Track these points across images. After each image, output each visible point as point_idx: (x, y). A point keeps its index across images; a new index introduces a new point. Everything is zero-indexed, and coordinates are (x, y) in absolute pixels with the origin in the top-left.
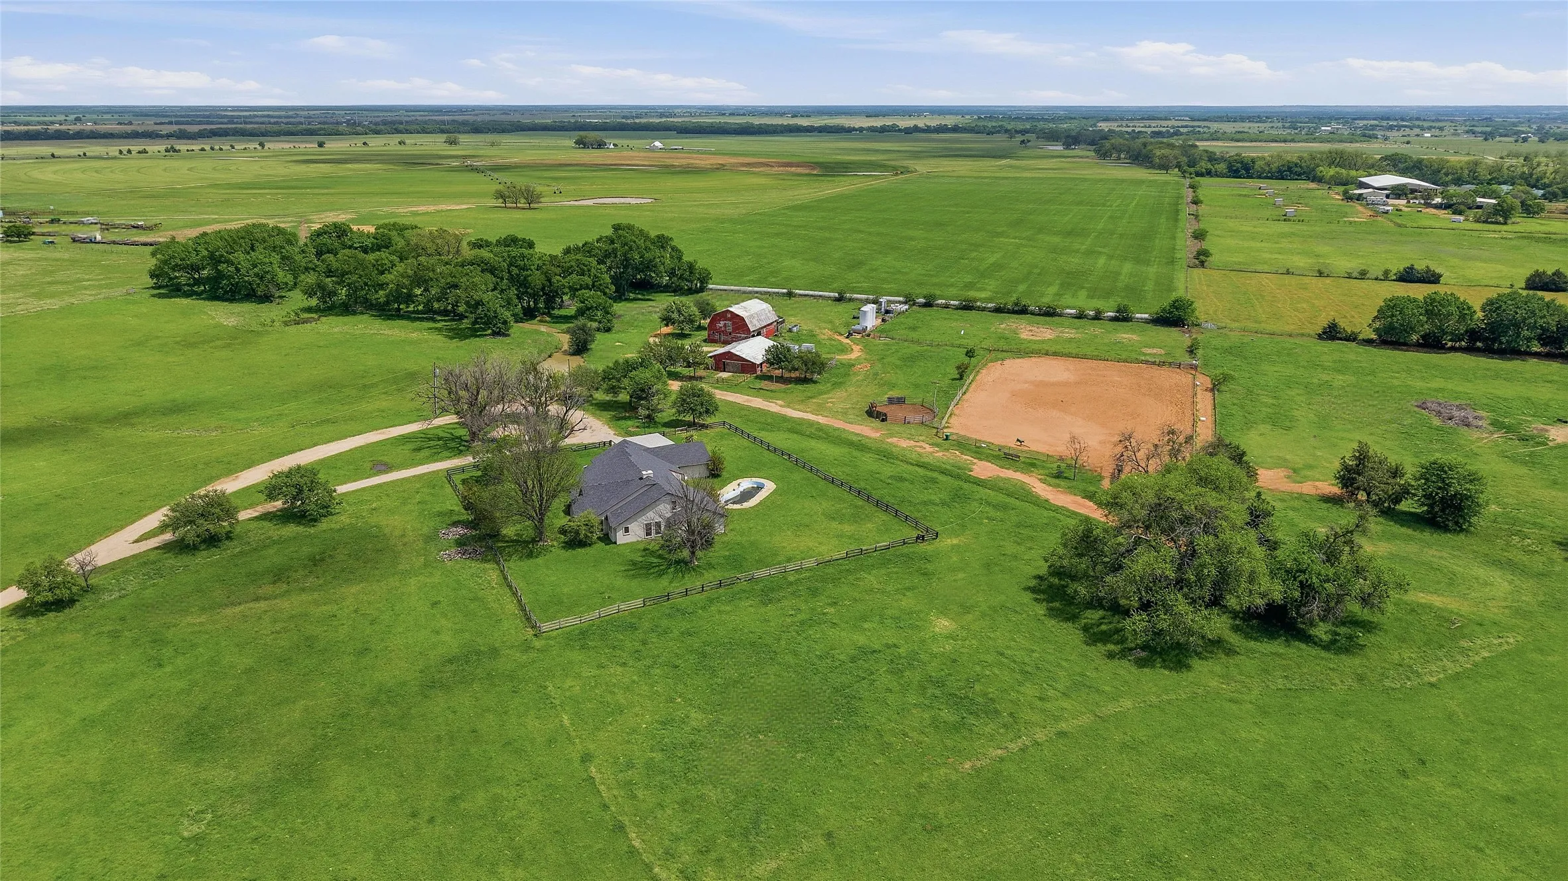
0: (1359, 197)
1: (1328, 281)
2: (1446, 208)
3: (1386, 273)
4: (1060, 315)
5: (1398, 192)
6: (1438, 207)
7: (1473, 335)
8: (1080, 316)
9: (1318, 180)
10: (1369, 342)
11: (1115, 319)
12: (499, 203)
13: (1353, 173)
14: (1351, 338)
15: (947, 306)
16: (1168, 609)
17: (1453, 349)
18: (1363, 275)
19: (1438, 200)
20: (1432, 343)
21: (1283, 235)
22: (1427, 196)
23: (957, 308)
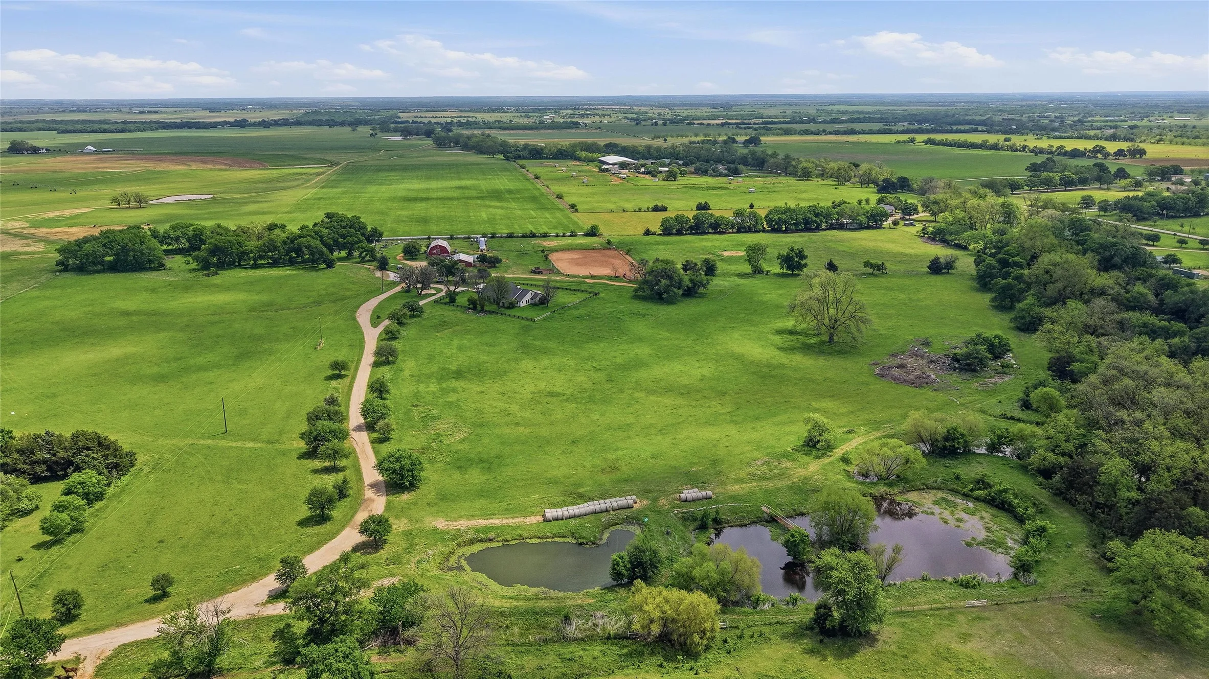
0: (607, 170)
1: (628, 213)
2: (647, 174)
3: (648, 208)
4: (549, 236)
5: (623, 166)
6: (643, 173)
7: (691, 228)
8: (557, 236)
9: (578, 159)
10: (660, 235)
11: (571, 236)
12: (115, 206)
13: (595, 155)
14: (654, 234)
15: (501, 237)
16: (672, 291)
17: (686, 234)
18: (640, 210)
19: (642, 170)
20: (679, 233)
21: (593, 194)
22: (637, 168)
23: (506, 237)
